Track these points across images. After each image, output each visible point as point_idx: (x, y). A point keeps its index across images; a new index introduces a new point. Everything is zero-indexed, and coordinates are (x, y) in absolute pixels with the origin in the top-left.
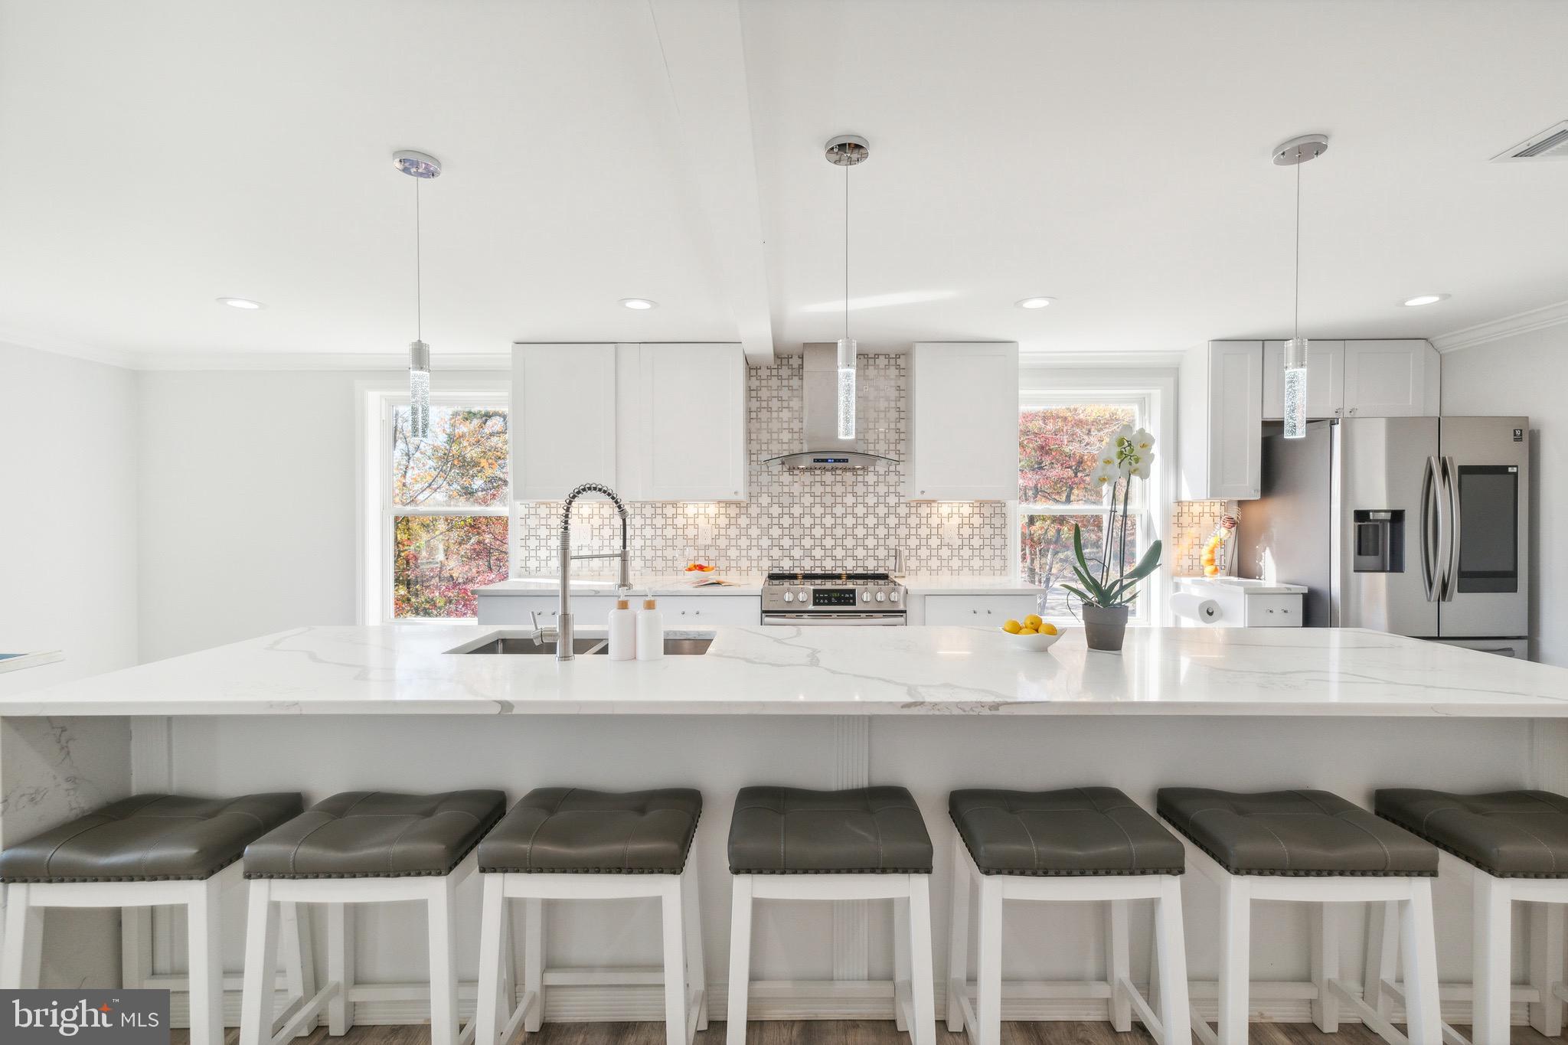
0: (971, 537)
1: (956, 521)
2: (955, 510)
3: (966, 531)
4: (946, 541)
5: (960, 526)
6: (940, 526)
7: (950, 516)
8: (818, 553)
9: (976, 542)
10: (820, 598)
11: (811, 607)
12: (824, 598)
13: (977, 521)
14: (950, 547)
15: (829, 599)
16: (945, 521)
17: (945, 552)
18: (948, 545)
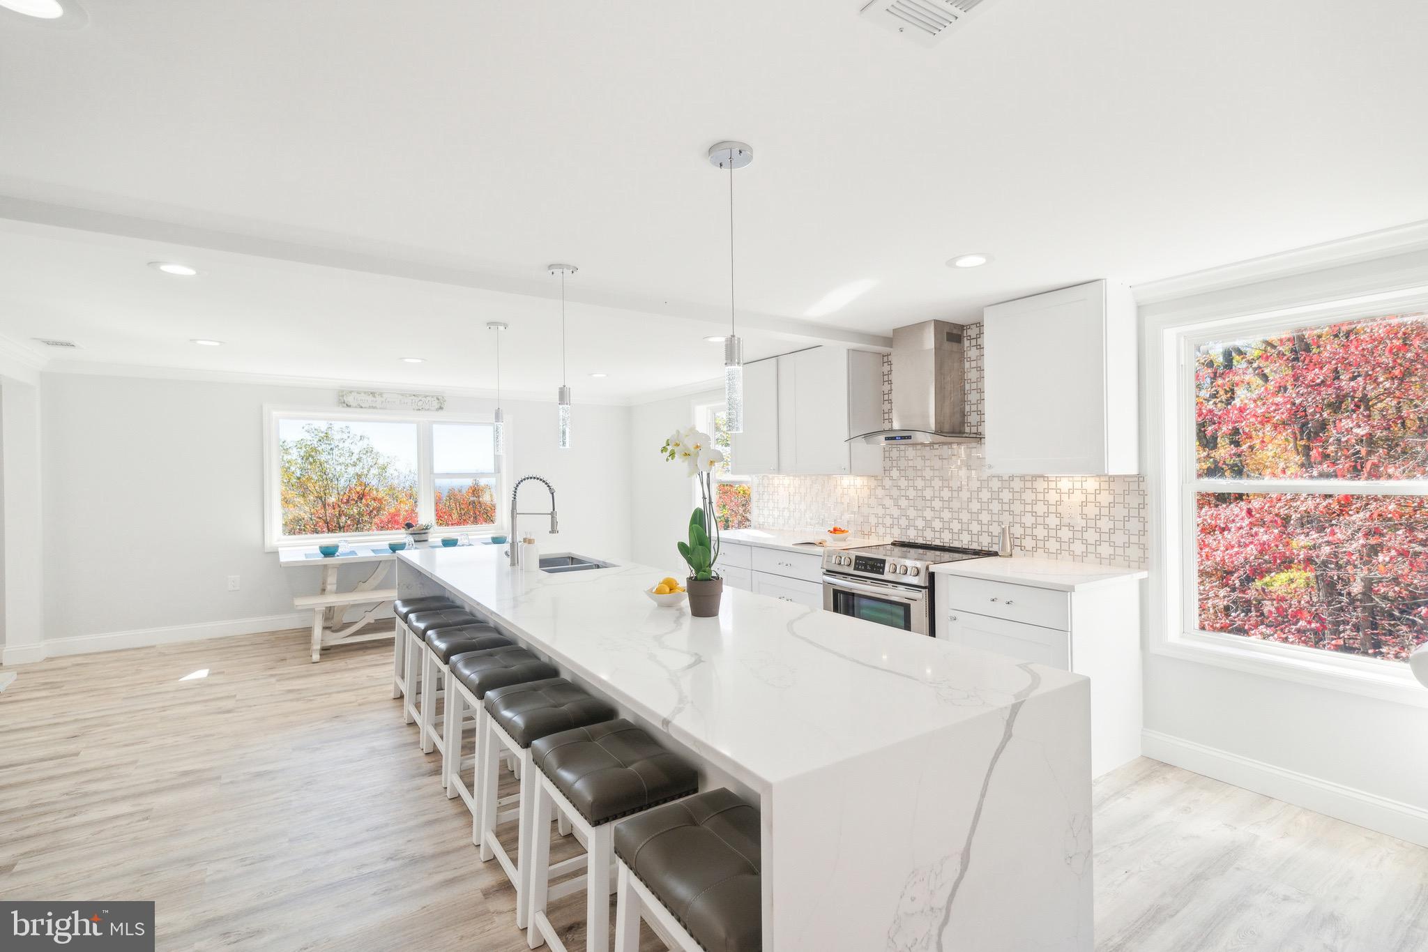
0: (1098, 517)
1: (1078, 497)
2: (1078, 485)
3: (1091, 511)
4: (1065, 521)
5: (1084, 504)
6: (1059, 503)
7: (1070, 492)
8: (937, 525)
9: (1105, 524)
10: (859, 564)
11: (851, 570)
12: (862, 565)
13: (1105, 498)
14: (1071, 528)
15: (865, 565)
16: (1065, 497)
17: (1065, 534)
18: (1069, 525)
